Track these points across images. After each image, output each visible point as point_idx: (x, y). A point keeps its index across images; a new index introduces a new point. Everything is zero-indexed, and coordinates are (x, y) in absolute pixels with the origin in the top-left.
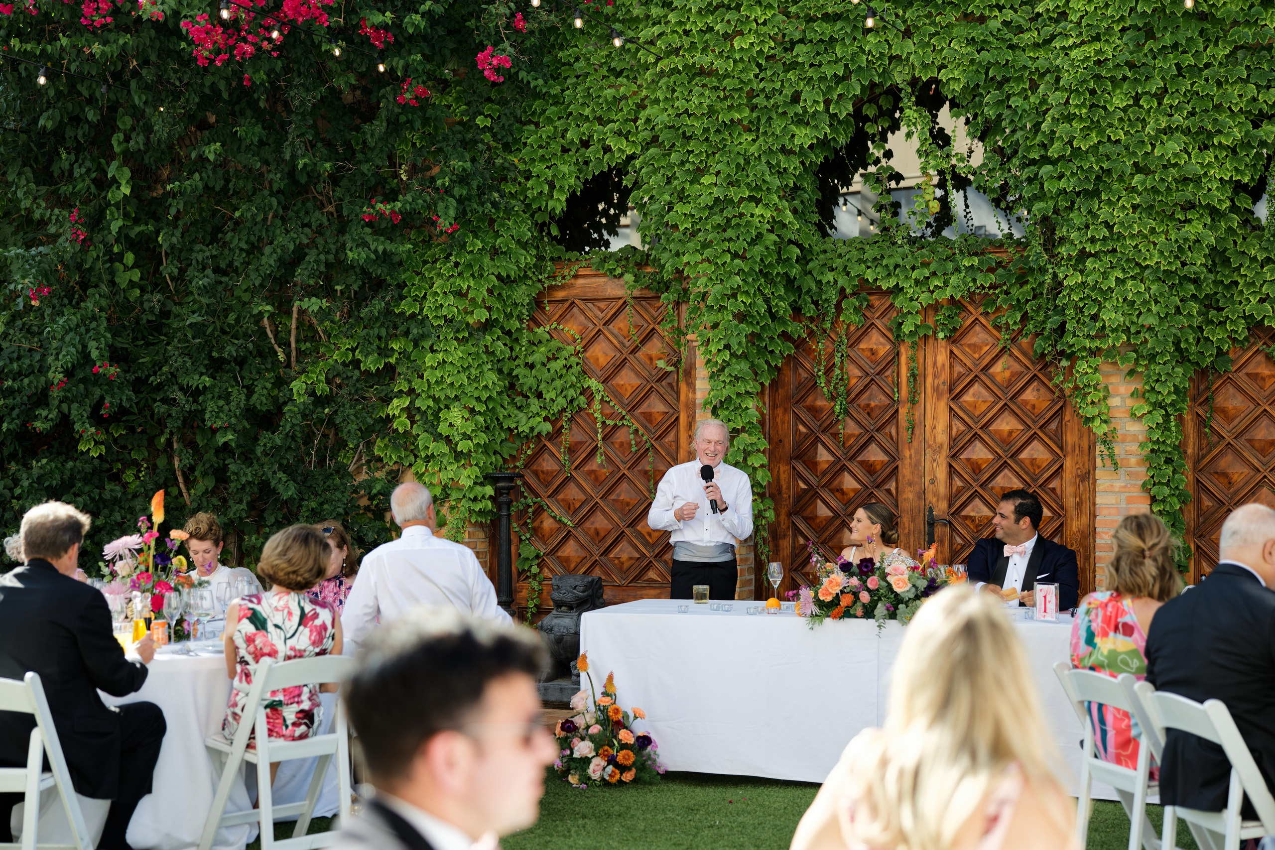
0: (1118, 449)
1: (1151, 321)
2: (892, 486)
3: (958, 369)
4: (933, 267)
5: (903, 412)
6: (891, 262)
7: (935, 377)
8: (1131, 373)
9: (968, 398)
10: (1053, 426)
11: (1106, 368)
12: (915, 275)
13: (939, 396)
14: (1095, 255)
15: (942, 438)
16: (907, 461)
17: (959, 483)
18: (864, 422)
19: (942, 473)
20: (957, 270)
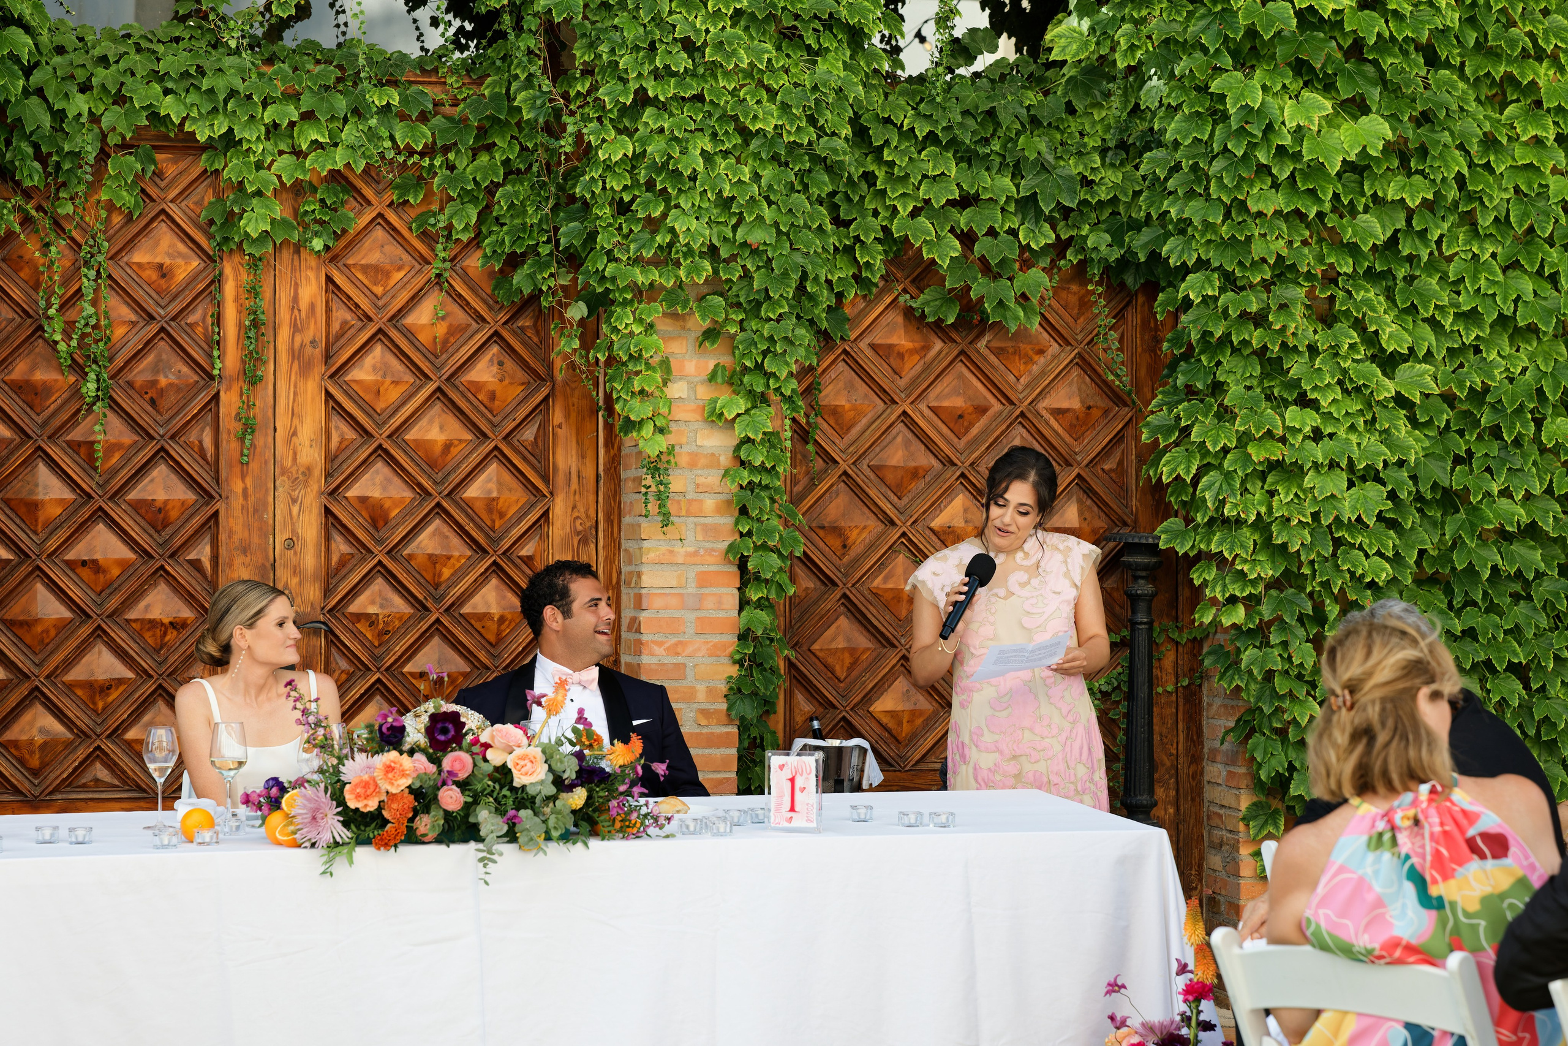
0: (678, 482)
1: (759, 237)
2: (203, 552)
3: (341, 314)
4: (307, 102)
5: (229, 401)
6: (221, 84)
7: (296, 328)
8: (711, 334)
9: (362, 373)
10: (529, 434)
11: (665, 326)
12: (268, 116)
13: (305, 369)
14: (663, 107)
15: (311, 454)
16: (238, 502)
17: (341, 546)
18: (145, 420)
19: (310, 527)
20: (358, 112)
